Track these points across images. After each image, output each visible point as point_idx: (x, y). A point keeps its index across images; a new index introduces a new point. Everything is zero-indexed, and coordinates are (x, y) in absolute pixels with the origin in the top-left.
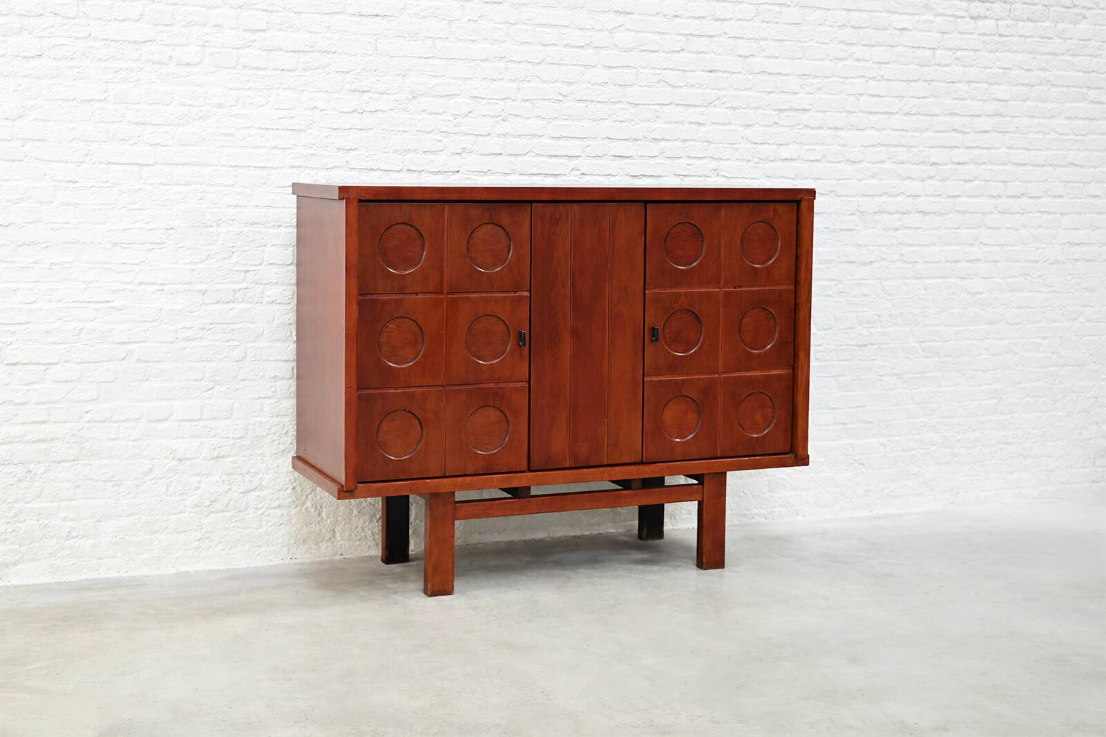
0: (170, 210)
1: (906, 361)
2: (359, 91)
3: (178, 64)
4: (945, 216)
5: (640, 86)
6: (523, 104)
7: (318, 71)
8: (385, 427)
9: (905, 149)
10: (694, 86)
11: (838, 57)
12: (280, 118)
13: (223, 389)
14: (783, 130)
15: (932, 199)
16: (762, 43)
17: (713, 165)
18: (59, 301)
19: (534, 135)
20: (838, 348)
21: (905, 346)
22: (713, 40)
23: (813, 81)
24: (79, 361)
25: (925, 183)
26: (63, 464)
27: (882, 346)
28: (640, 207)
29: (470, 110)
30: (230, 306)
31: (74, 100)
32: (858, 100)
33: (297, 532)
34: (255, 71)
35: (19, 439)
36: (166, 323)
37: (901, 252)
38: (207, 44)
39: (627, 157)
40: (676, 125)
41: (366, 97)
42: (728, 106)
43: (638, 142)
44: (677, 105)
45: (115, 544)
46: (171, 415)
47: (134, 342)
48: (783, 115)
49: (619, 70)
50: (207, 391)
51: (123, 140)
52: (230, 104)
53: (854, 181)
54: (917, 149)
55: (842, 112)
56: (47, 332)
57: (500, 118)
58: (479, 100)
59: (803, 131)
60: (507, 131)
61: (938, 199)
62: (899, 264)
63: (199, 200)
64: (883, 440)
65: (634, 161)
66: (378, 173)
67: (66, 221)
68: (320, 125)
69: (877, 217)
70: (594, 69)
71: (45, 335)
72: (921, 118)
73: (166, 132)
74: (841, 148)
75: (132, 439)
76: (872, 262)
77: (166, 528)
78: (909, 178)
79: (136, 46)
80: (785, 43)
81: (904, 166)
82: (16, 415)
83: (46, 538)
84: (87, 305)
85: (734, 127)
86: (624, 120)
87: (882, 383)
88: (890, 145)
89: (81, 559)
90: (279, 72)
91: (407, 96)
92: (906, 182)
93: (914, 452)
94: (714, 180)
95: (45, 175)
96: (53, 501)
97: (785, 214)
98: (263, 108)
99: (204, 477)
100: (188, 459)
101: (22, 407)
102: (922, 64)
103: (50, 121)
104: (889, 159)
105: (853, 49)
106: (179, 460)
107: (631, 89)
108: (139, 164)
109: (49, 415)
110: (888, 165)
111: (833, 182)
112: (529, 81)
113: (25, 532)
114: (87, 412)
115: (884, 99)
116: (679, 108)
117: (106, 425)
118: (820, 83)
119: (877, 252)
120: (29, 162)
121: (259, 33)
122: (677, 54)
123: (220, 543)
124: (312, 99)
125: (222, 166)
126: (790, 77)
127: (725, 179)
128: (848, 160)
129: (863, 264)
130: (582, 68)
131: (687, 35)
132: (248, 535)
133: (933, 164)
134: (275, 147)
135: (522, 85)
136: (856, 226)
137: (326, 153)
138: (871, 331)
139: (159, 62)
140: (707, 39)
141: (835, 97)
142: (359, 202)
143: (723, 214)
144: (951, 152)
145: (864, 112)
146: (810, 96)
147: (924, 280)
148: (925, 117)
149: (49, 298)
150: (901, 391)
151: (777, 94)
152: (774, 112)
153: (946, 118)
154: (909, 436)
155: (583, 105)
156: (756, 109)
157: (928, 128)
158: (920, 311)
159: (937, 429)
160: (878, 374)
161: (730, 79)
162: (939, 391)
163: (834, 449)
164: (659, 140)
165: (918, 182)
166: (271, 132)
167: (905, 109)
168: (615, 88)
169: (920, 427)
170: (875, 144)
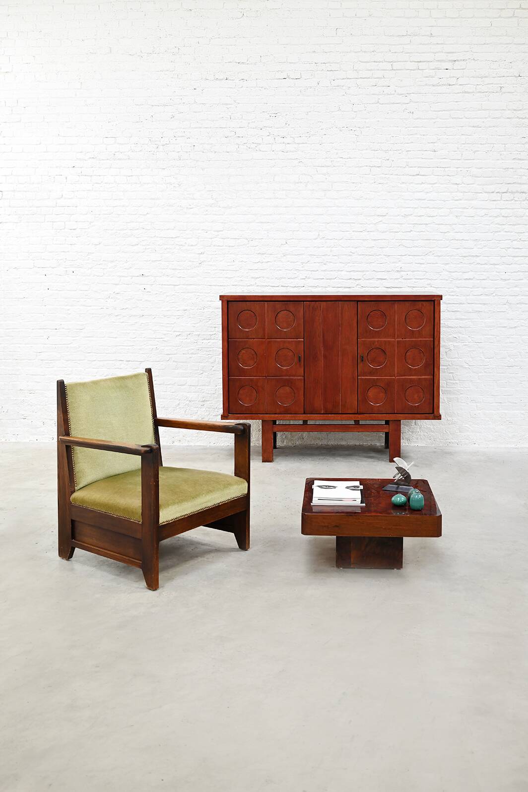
0: (186, 302)
2: (261, 254)
3: (189, 246)
5: (391, 248)
6: (334, 257)
7: (243, 246)
8: (241, 392)
10: (418, 247)
11: (495, 231)
12: (228, 266)
13: (206, 374)
14: (465, 265)
16: (454, 226)
19: (338, 271)
20: (497, 367)
22: (427, 226)
23: (481, 242)
27: (522, 367)
28: (355, 303)
29: (308, 260)
30: (209, 341)
31: (150, 261)
32: (507, 251)
34: (219, 247)
36: (184, 347)
40: (409, 264)
41: (264, 256)
42: (436, 255)
43: (390, 273)
46: (186, 383)
47: (172, 354)
48: (465, 259)
49: (380, 241)
50: (200, 374)
53: (505, 288)
55: (498, 256)
56: (140, 349)
57: (322, 264)
58: (313, 256)
59: (476, 266)
60: (326, 269)
63: (197, 299)
64: (522, 412)
68: (245, 268)
69: (518, 305)
70: (367, 241)
73: (184, 272)
74: (498, 274)
76: (515, 327)
79: (173, 239)
80: (466, 225)
85: (439, 265)
86: (382, 263)
90: (228, 247)
91: (281, 255)
97: (428, 306)
98: (222, 262)
100: (193, 401)
105: (503, 227)
106: (189, 401)
107: (386, 249)
108: (174, 285)
110: (524, 281)
111: (493, 289)
112: (336, 247)
116: (411, 257)
117: (162, 386)
118: (486, 243)
119: (519, 322)
121: (220, 232)
122: (409, 233)
124: (241, 258)
126: (469, 241)
128: (501, 279)
129: (511, 328)
130: (361, 241)
131: (414, 224)
134: (226, 278)
135: (333, 249)
136: (507, 310)
137: (247, 280)
138: (516, 359)
139: (181, 245)
140: (425, 225)
141: (494, 249)
142: (228, 301)
143: (396, 306)
145: (511, 256)
146: (480, 249)
149: (141, 336)
151: (462, 249)
152: (461, 257)
155: (362, 257)
156: (450, 256)
160: (520, 380)
161: (437, 243)
163: (495, 414)
164: (401, 271)
166: (225, 271)
168: (378, 249)
170: (517, 271)
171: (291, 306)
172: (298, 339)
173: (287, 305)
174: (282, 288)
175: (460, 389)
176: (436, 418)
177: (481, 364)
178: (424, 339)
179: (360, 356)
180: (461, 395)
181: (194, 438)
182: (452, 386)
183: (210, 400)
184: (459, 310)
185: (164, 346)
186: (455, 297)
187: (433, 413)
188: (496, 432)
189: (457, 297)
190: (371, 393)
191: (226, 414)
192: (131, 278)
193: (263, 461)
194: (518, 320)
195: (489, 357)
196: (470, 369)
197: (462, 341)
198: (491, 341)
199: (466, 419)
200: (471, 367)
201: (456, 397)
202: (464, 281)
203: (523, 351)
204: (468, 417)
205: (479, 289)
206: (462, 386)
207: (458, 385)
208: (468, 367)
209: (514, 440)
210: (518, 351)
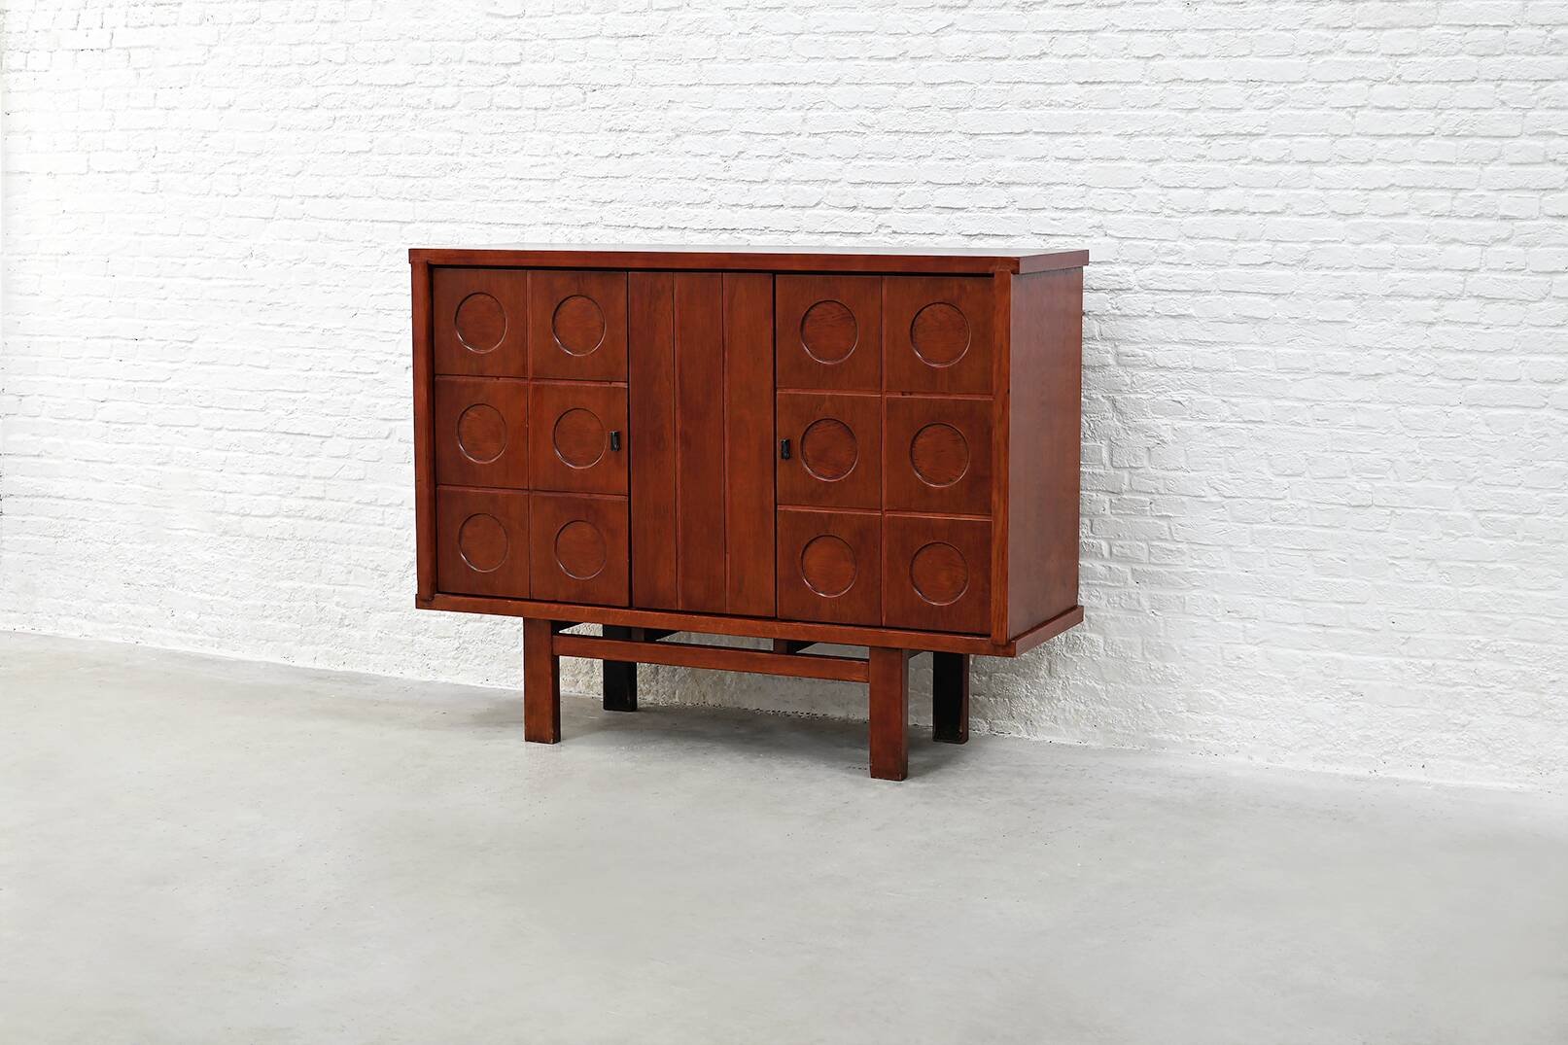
1: (1445, 539)
2: (616, 131)
3: (436, 109)
4: (1531, 305)
5: (980, 109)
6: (811, 139)
7: (571, 108)
8: (468, 531)
9: (1449, 194)
10: (1063, 105)
11: (1312, 49)
12: (532, 166)
14: (1213, 165)
15: (1504, 276)
16: (1177, 36)
17: (1097, 219)
18: (331, 369)
19: (825, 181)
20: (1313, 506)
21: (1441, 513)
22: (1094, 36)
23: (1266, 90)
24: (348, 435)
25: (1489, 249)
27: (1397, 511)
28: (767, 279)
29: (741, 149)
31: (343, 152)
34: (509, 112)
35: (300, 514)
37: (1437, 360)
38: (462, 83)
39: (960, 209)
40: (1035, 162)
41: (625, 136)
43: (976, 188)
44: (1037, 133)
45: (381, 638)
48: (1214, 143)
49: (946, 88)
53: (1343, 245)
54: (1472, 194)
55: (1322, 136)
56: (321, 402)
57: (779, 159)
58: (754, 136)
59: (1249, 167)
60: (789, 175)
61: (1512, 276)
62: (1435, 381)
64: (1397, 661)
65: (969, 214)
66: (636, 231)
67: (336, 284)
68: (574, 173)
69: (1389, 303)
70: (910, 88)
71: (320, 405)
72: (1478, 141)
73: (424, 185)
74: (1320, 194)
75: (396, 526)
76: (1377, 375)
78: (1454, 240)
79: (398, 90)
80: (1217, 34)
81: (1445, 221)
82: (298, 488)
83: (323, 622)
84: (355, 375)
85: (1130, 164)
86: (954, 156)
87: (1398, 570)
88: (1416, 187)
89: (352, 651)
90: (533, 111)
91: (669, 134)
92: (1448, 247)
93: (1460, 689)
96: (328, 584)
98: (518, 154)
101: (303, 481)
102: (1482, 53)
103: (323, 176)
104: (1417, 209)
105: (1344, 35)
107: (965, 113)
109: (325, 490)
110: (1411, 220)
111: (1307, 246)
112: (818, 109)
115: (1406, 113)
116: (1039, 138)
117: (372, 508)
118: (1280, 92)
119: (1389, 359)
120: (306, 220)
121: (513, 67)
122: (1036, 61)
123: (477, 657)
124: (566, 142)
126: (1225, 86)
127: (1114, 240)
128: (1333, 212)
129: (1363, 377)
130: (893, 88)
131: (1051, 32)
133: (1504, 218)
134: (528, 201)
135: (810, 114)
136: (1351, 316)
137: (581, 207)
138: (1376, 485)
139: (417, 107)
140: (1086, 36)
141: (1310, 112)
142: (432, 267)
143: (884, 292)
144: (1545, 199)
145: (1365, 135)
146: (1262, 112)
147: (1486, 410)
148: (1488, 141)
149: (322, 365)
150: (1436, 587)
151: (1204, 112)
152: (1199, 139)
153: (1532, 142)
154: (1452, 663)
155: (895, 138)
156: (1166, 135)
157: (1495, 159)
158: (1476, 459)
159: (1508, 658)
160: (1390, 555)
161: (1122, 93)
162: (1512, 596)
163: (1305, 662)
164: (1009, 184)
165: (1473, 248)
166: (524, 183)
167: (1446, 129)
168: (942, 112)
169: (1472, 650)
170: (1386, 185)
171: (594, 285)
172: (611, 382)
173: (581, 281)
175: (1190, 569)
177: (1262, 494)
178: (968, 399)
179: (782, 441)
180: (1195, 592)
181: (448, 663)
182: (1168, 562)
184: (1191, 311)
185: (377, 397)
186: (1177, 271)
188: (1308, 720)
189: (1188, 270)
190: (816, 558)
192: (300, 200)
194: (1386, 353)
195: (1286, 473)
196: (1223, 507)
197: (1201, 416)
198: (1295, 418)
199: (1209, 669)
200: (1228, 501)
201: (1179, 595)
202: (1210, 217)
203: (1400, 458)
204: (1215, 665)
205: (1258, 244)
206: (1197, 562)
207: (1183, 558)
208: (1219, 499)
209: (1366, 754)
210: (1385, 456)
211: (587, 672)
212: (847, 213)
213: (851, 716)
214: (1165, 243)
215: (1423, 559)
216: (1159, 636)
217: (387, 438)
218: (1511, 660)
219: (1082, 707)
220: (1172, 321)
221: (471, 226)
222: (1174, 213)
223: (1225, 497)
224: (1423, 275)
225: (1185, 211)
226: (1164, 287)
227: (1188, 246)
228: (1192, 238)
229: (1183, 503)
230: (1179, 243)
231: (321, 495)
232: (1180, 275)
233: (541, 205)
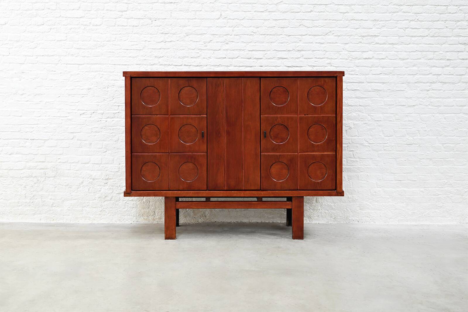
0: (90, 81)
1: (434, 153)
2: (164, 33)
3: (93, 26)
4: (456, 84)
5: (291, 27)
6: (235, 37)
7: (147, 26)
8: (144, 168)
9: (432, 53)
10: (318, 27)
11: (393, 11)
12: (132, 45)
13: (110, 152)
14: (364, 45)
15: (448, 76)
16: (352, 6)
17: (329, 61)
18: (49, 116)
19: (240, 50)
20: (396, 145)
22: (327, 6)
23: (379, 23)
24: (56, 139)
25: (444, 69)
26: (51, 178)
27: (421, 145)
28: (257, 79)
29: (211, 40)
30: (113, 119)
31: (55, 40)
32: (405, 31)
33: (139, 211)
34: (123, 27)
35: (34, 168)
36: (88, 125)
37: (430, 101)
38: (104, 17)
39: (285, 58)
40: (309, 44)
41: (167, 36)
42: (335, 35)
43: (290, 52)
44: (309, 35)
45: (69, 210)
46: (90, 161)
47: (76, 133)
48: (364, 38)
49: (280, 21)
50: (104, 153)
51: (72, 55)
52: (112, 40)
53: (403, 68)
54: (439, 53)
55: (396, 36)
56: (44, 128)
57: (224, 43)
58: (215, 36)
59: (375, 45)
60: (228, 48)
61: (451, 76)
62: (430, 107)
63: (101, 78)
64: (422, 189)
65: (288, 60)
67: (52, 86)
68: (148, 47)
69: (416, 84)
70: (268, 21)
72: (440, 38)
73: (88, 52)
74: (396, 53)
75: (76, 170)
76: (414, 105)
77: (88, 205)
78: (434, 66)
79: (77, 19)
80: (365, 6)
81: (432, 61)
82: (34, 159)
83: (44, 206)
84: (59, 118)
85: (339, 44)
86: (282, 42)
87: (421, 163)
88: (423, 51)
89: (57, 215)
90: (132, 27)
91: (184, 35)
92: (433, 68)
93: (440, 196)
94: (328, 68)
95: (44, 69)
96: (47, 192)
97: (330, 83)
98: (126, 41)
99: (103, 186)
100: (96, 179)
101: (36, 156)
102: (440, 13)
103: (46, 49)
104: (423, 57)
105: (402, 7)
106: (93, 179)
107: (287, 29)
108: (78, 64)
109: (45, 159)
110: (422, 60)
111: (392, 69)
112: (238, 27)
113: (36, 203)
114: (59, 159)
115: (420, 30)
116: (311, 37)
117: (66, 164)
118: (384, 23)
119: (417, 101)
120: (39, 64)
121: (124, 12)
122: (309, 13)
123: (109, 213)
124: (145, 37)
125: (109, 64)
126: (367, 21)
127: (334, 67)
128: (400, 58)
129: (409, 106)
130: (263, 21)
131: (314, 4)
132: (120, 211)
133: (448, 60)
134: (130, 57)
135: (235, 29)
136: (406, 89)
137: (151, 59)
138: (415, 138)
139: (86, 25)
140: (324, 6)
141: (393, 29)
142: (131, 78)
143: (298, 83)
144: (458, 54)
145: (408, 36)
146: (378, 29)
147: (444, 115)
148: (443, 38)
149: (45, 115)
150: (432, 167)
151: (361, 29)
152: (360, 37)
153: (455, 38)
154: (437, 189)
155: (264, 36)
156: (350, 36)
157: (445, 43)
158: (442, 129)
159: (453, 186)
160: (419, 158)
161: (336, 23)
162: (454, 168)
163: (395, 192)
164: (301, 51)
165: (439, 68)
166: (129, 51)
167: (431, 34)
168: (279, 29)
169: (443, 185)
170: (415, 50)
171: (194, 83)
172: (200, 115)
173: (189, 81)
174: (185, 67)
175: (360, 166)
176: (339, 194)
177: (381, 142)
178: (327, 115)
179: (263, 133)
180: (362, 173)
181: (97, 217)
182: (353, 164)
183: (114, 178)
184: (358, 88)
185: (68, 125)
186: (354, 76)
187: (336, 189)
188: (396, 210)
189: (357, 76)
190: (274, 170)
191: (129, 191)
192: (36, 57)
193: (167, 238)
194: (416, 99)
195: (388, 135)
196: (369, 147)
197: (362, 120)
198: (390, 119)
199: (366, 196)
200: (371, 145)
201: (357, 174)
202: (363, 60)
203: (421, 130)
204: (368, 195)
205: (378, 68)
206: (362, 164)
207: (357, 163)
208: (368, 144)
209: (414, 218)
210: (417, 129)
211: (153, 215)
212: (248, 60)
213: (250, 221)
214: (350, 68)
215: (428, 159)
216: (350, 187)
217: (72, 139)
218: (454, 186)
219: (327, 211)
220: (353, 91)
221: (107, 65)
222: (352, 59)
223: (370, 144)
224: (426, 76)
225: (356, 58)
226: (350, 81)
227: (357, 69)
228: (358, 67)
229: (357, 146)
230: (354, 68)
231: (44, 160)
232: (355, 77)
233: (136, 58)
